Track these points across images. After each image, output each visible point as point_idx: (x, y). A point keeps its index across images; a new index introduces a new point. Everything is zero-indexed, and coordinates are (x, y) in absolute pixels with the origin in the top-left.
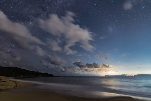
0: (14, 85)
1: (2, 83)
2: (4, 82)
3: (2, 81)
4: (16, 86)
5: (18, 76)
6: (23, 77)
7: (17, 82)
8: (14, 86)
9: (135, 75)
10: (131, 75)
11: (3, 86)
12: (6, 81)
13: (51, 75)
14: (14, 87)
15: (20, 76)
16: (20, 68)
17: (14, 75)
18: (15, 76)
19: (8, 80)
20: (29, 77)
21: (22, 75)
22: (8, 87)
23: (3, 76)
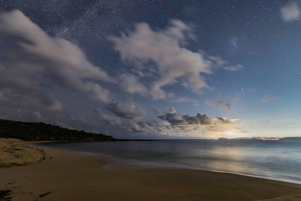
0: (40, 156)
1: (17, 152)
2: (20, 150)
3: (16, 148)
4: (44, 159)
5: (45, 140)
6: (55, 141)
7: (45, 151)
8: (39, 159)
9: (281, 139)
10: (272, 138)
11: (18, 157)
12: (23, 148)
13: (110, 139)
14: (39, 161)
15: (49, 140)
16: (48, 124)
17: (38, 138)
18: (41, 140)
19: (27, 147)
20: (66, 141)
21: (53, 138)
22: (29, 161)
23: (16, 140)
